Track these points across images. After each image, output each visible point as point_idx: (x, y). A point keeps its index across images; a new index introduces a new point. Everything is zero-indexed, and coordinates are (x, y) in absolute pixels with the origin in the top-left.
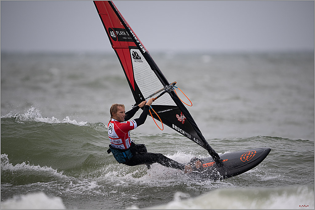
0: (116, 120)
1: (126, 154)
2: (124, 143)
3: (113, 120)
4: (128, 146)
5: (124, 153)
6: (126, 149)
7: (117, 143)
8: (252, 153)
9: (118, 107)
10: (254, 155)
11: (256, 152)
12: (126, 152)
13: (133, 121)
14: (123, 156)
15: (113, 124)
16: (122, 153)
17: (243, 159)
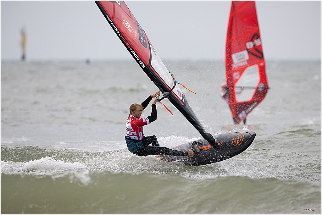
0: (133, 117)
1: (138, 145)
2: (138, 135)
3: (131, 116)
4: (141, 138)
5: (137, 143)
6: (139, 141)
7: (132, 135)
8: (241, 137)
9: (137, 106)
10: (243, 139)
11: (244, 137)
12: (139, 142)
13: (146, 118)
14: (136, 146)
15: (131, 119)
16: (136, 143)
17: (234, 142)
